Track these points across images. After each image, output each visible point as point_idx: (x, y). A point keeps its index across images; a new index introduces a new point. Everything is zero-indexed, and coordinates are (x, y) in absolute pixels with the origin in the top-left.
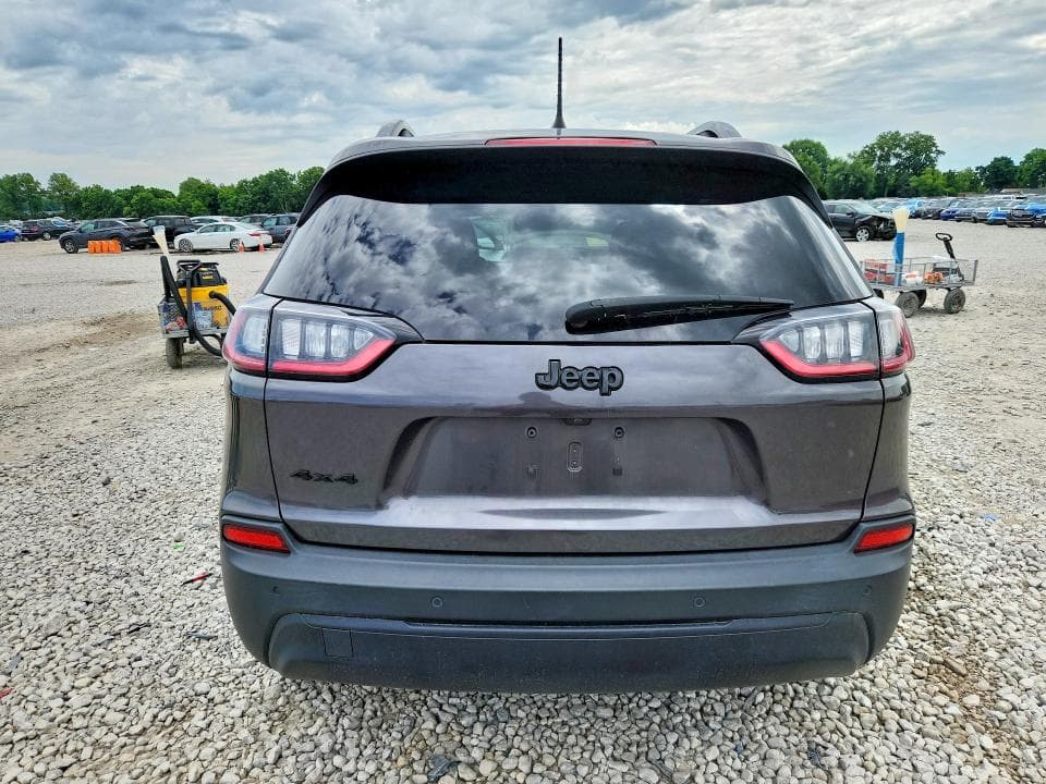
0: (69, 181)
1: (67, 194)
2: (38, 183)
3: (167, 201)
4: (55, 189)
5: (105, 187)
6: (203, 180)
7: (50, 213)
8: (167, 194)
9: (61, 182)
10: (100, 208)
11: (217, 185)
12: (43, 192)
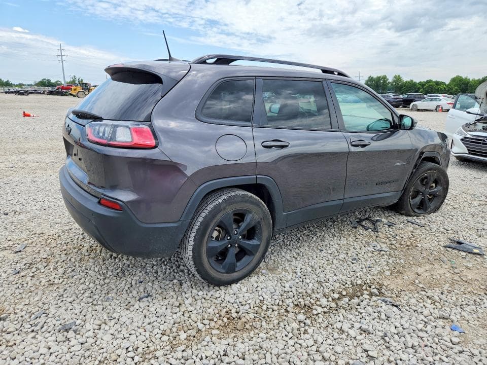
0: (400, 78)
1: (398, 84)
2: (388, 79)
3: (441, 87)
4: (394, 81)
5: (414, 81)
6: (464, 77)
7: (389, 92)
8: (443, 83)
9: (398, 79)
10: (409, 90)
11: (471, 79)
12: (389, 83)
